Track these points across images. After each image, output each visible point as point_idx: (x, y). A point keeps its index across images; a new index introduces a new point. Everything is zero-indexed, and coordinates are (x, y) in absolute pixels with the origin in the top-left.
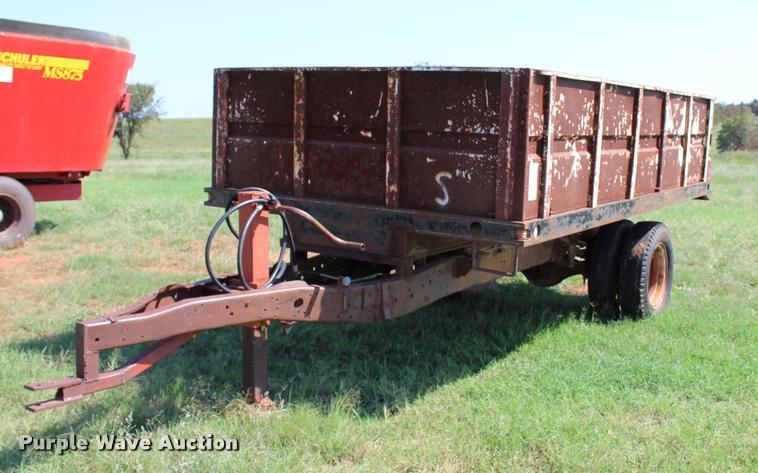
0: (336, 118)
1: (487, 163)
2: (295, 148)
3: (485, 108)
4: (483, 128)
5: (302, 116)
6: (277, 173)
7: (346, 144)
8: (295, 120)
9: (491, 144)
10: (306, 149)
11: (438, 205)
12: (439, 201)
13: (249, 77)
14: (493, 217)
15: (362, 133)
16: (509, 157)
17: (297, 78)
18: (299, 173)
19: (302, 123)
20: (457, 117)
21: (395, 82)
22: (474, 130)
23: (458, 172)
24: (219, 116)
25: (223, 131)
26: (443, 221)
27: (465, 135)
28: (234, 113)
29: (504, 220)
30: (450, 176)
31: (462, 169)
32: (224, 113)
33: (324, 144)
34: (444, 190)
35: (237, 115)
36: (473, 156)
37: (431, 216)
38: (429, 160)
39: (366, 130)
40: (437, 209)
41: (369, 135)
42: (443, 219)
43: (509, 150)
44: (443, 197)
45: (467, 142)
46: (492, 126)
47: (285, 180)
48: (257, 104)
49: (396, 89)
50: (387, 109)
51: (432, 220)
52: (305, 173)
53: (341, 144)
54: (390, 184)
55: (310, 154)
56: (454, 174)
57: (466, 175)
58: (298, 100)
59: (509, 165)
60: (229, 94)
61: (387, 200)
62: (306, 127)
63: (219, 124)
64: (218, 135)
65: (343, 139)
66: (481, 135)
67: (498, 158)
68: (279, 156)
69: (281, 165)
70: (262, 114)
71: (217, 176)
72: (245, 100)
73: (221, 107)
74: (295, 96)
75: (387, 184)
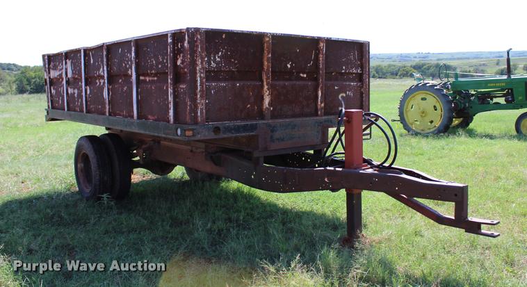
0: (289, 66)
1: (358, 87)
3: (356, 61)
4: (356, 70)
6: (249, 106)
7: (294, 82)
8: (265, 68)
9: (359, 78)
10: (272, 87)
13: (224, 37)
15: (301, 75)
17: (267, 39)
18: (269, 104)
19: (270, 69)
20: (347, 65)
21: (324, 45)
22: (352, 71)
23: (347, 93)
24: (199, 67)
25: (203, 78)
27: (349, 73)
30: (344, 95)
31: (349, 91)
32: (205, 64)
33: (281, 83)
34: (343, 102)
35: (213, 65)
36: (352, 84)
38: (336, 88)
39: (303, 74)
41: (305, 76)
44: (342, 107)
45: (350, 77)
46: (359, 69)
47: (254, 110)
48: (231, 57)
49: (325, 49)
50: (319, 60)
53: (291, 83)
54: (321, 103)
55: (272, 90)
57: (351, 94)
58: (268, 54)
60: (207, 50)
61: (319, 113)
62: (272, 72)
63: (201, 73)
64: (199, 82)
65: (290, 80)
66: (354, 73)
67: (362, 84)
68: (249, 94)
69: (252, 100)
70: (236, 64)
71: (199, 114)
72: (220, 53)
73: (202, 59)
74: (265, 52)
75: (319, 103)
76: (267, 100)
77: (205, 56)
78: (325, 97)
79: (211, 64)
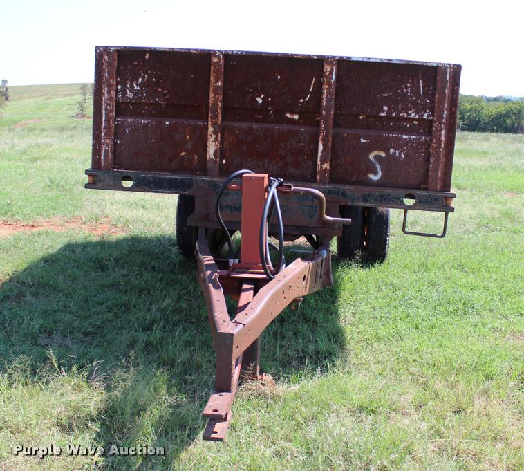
0: (260, 100)
1: (420, 144)
2: (211, 129)
3: (419, 97)
4: (417, 113)
5: (221, 98)
6: (183, 154)
7: (269, 126)
8: (211, 101)
9: (427, 128)
10: (222, 131)
11: (371, 180)
12: (372, 177)
13: (147, 57)
14: (425, 189)
15: (288, 115)
16: (443, 138)
17: (215, 60)
18: (215, 154)
19: (220, 104)
20: (393, 104)
21: (332, 70)
22: (408, 115)
23: (392, 151)
24: (105, 96)
25: (112, 111)
26: (377, 194)
27: (398, 118)
28: (124, 93)
29: (436, 190)
30: (383, 154)
31: (395, 149)
32: (113, 93)
33: (245, 125)
34: (378, 166)
35: (129, 94)
36: (406, 137)
37: (366, 190)
38: (362, 141)
39: (293, 113)
40: (370, 183)
41: (296, 117)
42: (377, 192)
43: (443, 132)
44: (375, 173)
45: (400, 125)
46: (425, 112)
47: (192, 160)
48: (157, 84)
49: (334, 76)
50: (321, 93)
51: (367, 193)
52: (221, 153)
53: (264, 126)
54: (323, 162)
55: (226, 134)
56: (387, 152)
57: (400, 154)
58: (217, 81)
59: (443, 145)
60: (119, 73)
61: (318, 177)
62: (224, 109)
63: (108, 105)
64: (104, 116)
65: (264, 121)
66: (414, 119)
67: (431, 140)
68: (186, 137)
69: (189, 145)
70: (164, 95)
71: (103, 157)
72: (140, 80)
73: (110, 86)
74: (212, 78)
75: (319, 162)
76: (212, 149)
77: (118, 83)
78: (334, 153)
79: (126, 93)
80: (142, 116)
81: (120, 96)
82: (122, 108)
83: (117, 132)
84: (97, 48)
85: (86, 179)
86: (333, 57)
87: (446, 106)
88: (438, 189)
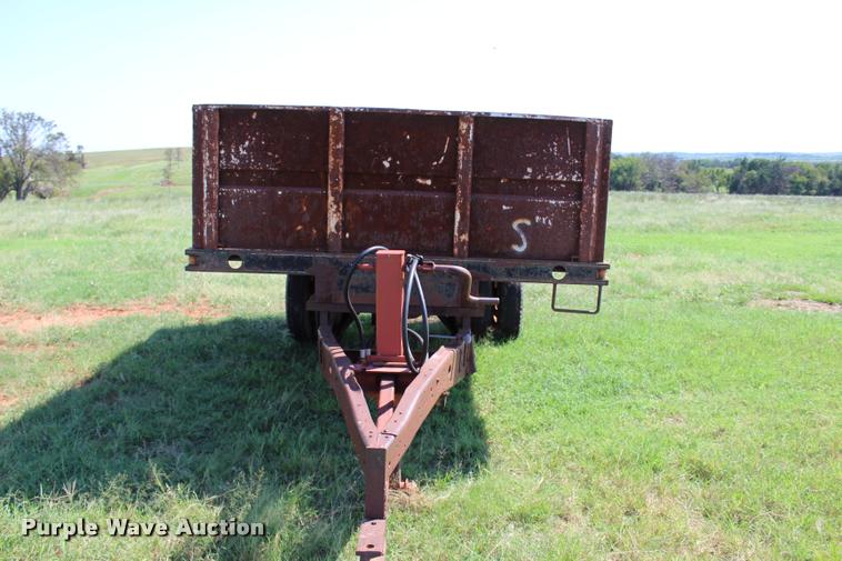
0: (387, 164)
1: (568, 209)
2: (331, 199)
3: (566, 157)
4: (565, 175)
5: (342, 163)
6: (299, 228)
7: (399, 193)
8: (331, 167)
9: (577, 191)
10: (345, 200)
11: (515, 252)
12: (516, 248)
13: (254, 117)
14: (576, 260)
15: (420, 181)
16: (594, 203)
17: (334, 119)
18: (337, 227)
19: (341, 169)
20: (538, 165)
21: (469, 127)
22: (555, 177)
23: (538, 218)
24: (207, 163)
25: (214, 180)
26: (522, 267)
27: (544, 182)
28: (228, 159)
29: (588, 262)
30: (528, 223)
31: (541, 216)
32: (215, 159)
33: (370, 193)
34: (522, 236)
35: (234, 160)
36: (554, 202)
37: (510, 263)
38: (504, 207)
39: (425, 177)
40: (514, 256)
41: (429, 182)
42: (523, 265)
43: (594, 196)
44: (520, 244)
45: (545, 188)
46: (574, 174)
47: (309, 235)
48: (267, 148)
49: (471, 135)
50: (457, 155)
51: (511, 267)
52: (343, 226)
53: (393, 193)
54: (461, 233)
55: (349, 204)
56: (533, 220)
57: (547, 221)
58: (337, 143)
59: (594, 211)
60: (221, 136)
61: (456, 250)
62: (345, 174)
63: (209, 173)
64: (205, 186)
65: (392, 188)
66: (561, 182)
67: (581, 205)
68: (302, 209)
69: (307, 218)
70: (275, 160)
71: (205, 234)
72: (247, 143)
73: (211, 152)
74: (331, 140)
75: (456, 234)
76: (333, 221)
77: (220, 148)
78: (472, 224)
79: (230, 159)
80: (250, 185)
81: (223, 162)
82: (225, 177)
83: (222, 204)
84: (194, 107)
85: (186, 260)
86: (470, 113)
87: (597, 166)
88: (591, 259)
